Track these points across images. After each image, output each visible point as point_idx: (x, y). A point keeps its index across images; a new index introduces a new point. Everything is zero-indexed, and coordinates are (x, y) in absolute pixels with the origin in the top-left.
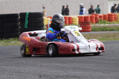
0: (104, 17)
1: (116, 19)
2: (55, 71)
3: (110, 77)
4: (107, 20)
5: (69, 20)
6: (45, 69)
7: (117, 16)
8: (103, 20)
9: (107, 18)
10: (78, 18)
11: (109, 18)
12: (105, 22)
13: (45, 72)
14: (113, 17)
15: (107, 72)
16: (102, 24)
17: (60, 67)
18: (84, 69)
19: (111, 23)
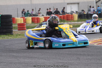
0: (63, 17)
1: (73, 19)
2: (10, 59)
3: (49, 63)
4: (66, 19)
5: (37, 20)
6: (3, 58)
7: (73, 16)
8: (63, 19)
9: (66, 18)
10: (44, 18)
11: (67, 18)
12: (64, 21)
13: (2, 60)
14: (71, 17)
15: (48, 59)
16: (62, 22)
17: (15, 56)
18: (32, 57)
19: (68, 21)
